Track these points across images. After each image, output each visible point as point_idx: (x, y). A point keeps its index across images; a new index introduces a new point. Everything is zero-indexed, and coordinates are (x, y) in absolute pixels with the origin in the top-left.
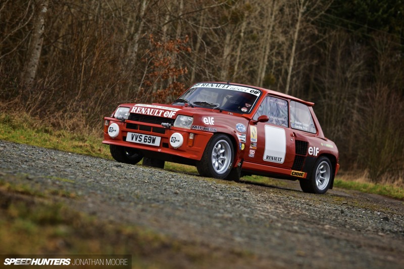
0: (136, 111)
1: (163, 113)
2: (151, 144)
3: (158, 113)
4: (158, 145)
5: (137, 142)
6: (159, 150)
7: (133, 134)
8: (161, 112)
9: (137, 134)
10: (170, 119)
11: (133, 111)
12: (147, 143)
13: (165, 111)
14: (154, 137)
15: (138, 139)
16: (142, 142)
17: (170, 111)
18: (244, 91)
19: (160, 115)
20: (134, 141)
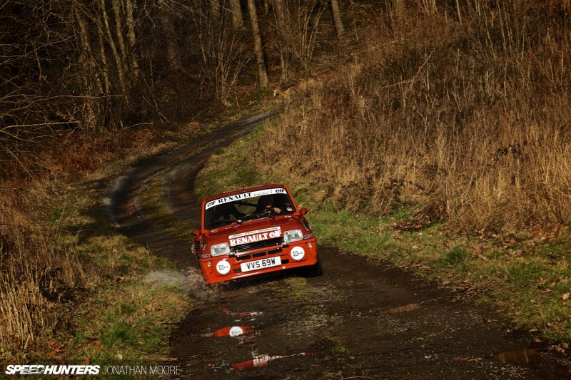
0: (236, 242)
1: (268, 236)
2: (272, 265)
3: (263, 237)
4: (280, 263)
5: (256, 268)
6: (284, 268)
7: (248, 263)
8: (265, 235)
9: (252, 262)
10: (278, 238)
11: (233, 243)
12: (267, 266)
13: (269, 232)
14: (273, 258)
15: (256, 266)
16: (262, 267)
17: (274, 231)
18: (269, 193)
19: (266, 238)
20: (251, 269)
